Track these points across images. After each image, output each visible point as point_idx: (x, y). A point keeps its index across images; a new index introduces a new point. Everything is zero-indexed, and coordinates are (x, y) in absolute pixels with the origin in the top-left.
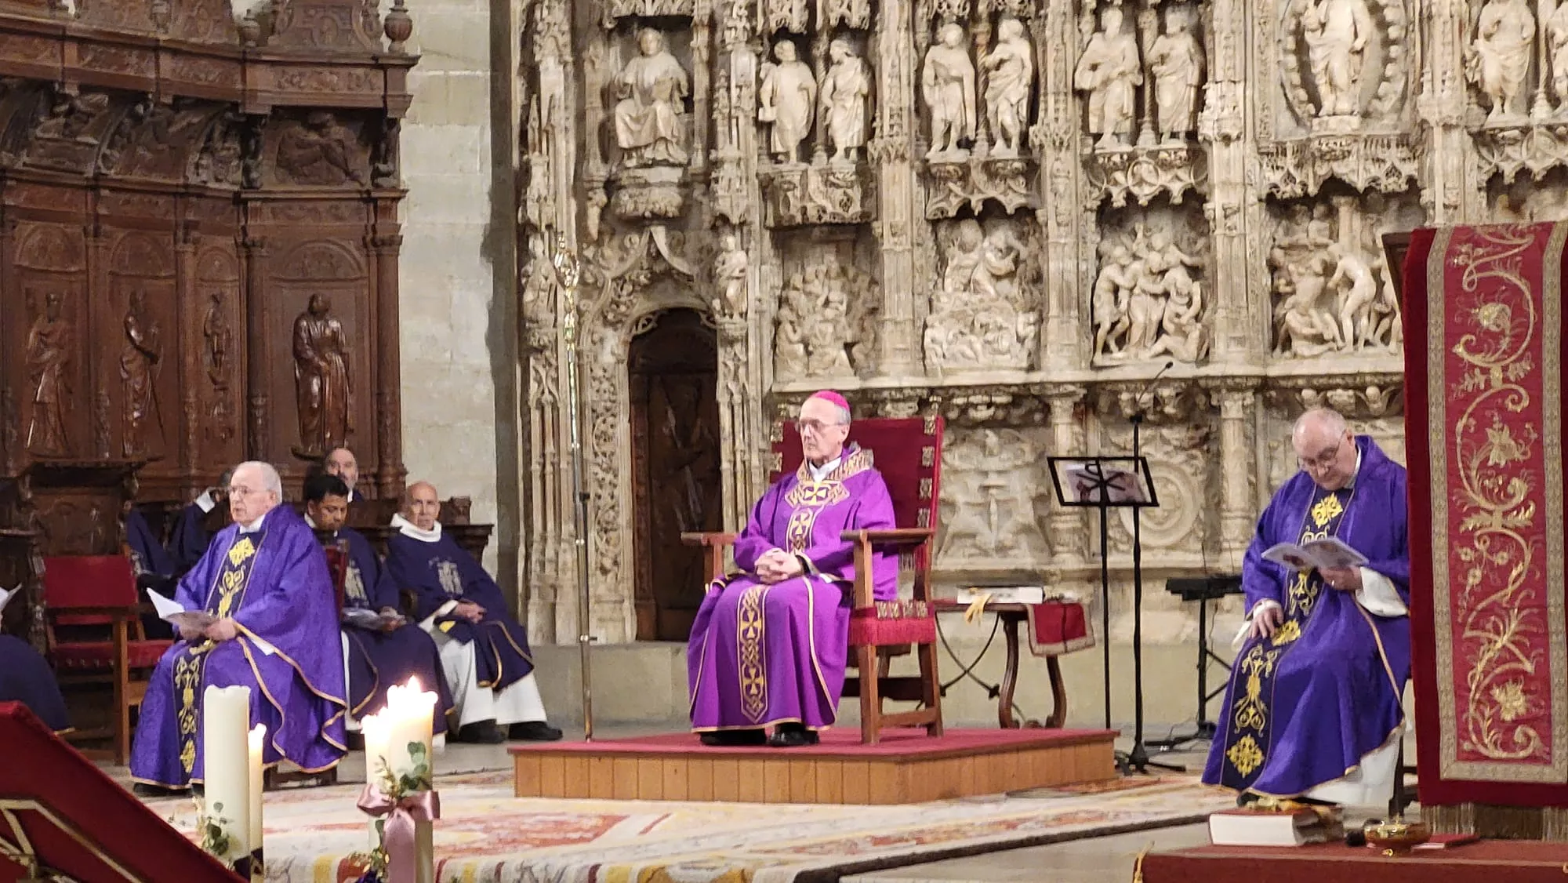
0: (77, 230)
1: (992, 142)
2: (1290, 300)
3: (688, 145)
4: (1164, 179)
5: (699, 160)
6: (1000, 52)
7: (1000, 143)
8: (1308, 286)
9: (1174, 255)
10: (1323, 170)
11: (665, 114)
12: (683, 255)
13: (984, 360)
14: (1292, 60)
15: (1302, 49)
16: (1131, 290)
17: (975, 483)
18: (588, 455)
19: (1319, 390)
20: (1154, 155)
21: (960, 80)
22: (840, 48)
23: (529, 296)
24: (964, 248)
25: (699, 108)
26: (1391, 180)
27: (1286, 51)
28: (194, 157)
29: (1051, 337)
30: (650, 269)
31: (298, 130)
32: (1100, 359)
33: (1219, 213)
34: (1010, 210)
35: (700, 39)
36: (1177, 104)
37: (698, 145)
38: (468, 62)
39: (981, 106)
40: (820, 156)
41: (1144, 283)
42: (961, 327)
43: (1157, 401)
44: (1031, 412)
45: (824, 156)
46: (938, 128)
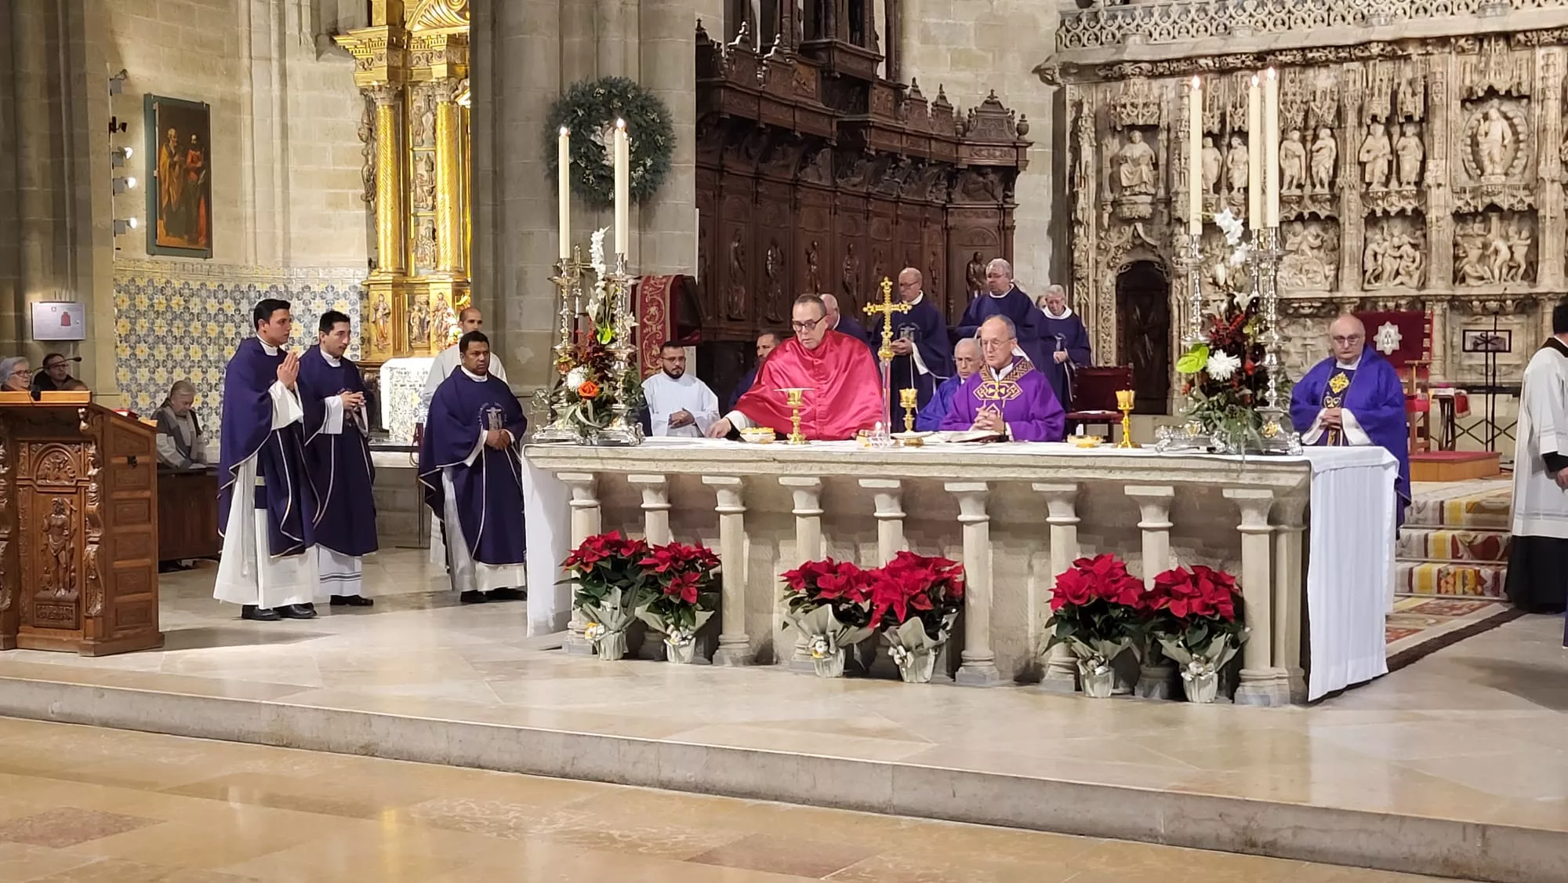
0: (889, 221)
1: (1314, 186)
2: (1465, 260)
3: (1155, 185)
4: (1403, 204)
5: (1162, 193)
6: (1319, 144)
7: (1318, 186)
8: (1474, 254)
9: (1406, 239)
10: (1487, 200)
11: (1146, 171)
12: (1151, 236)
13: (1308, 286)
14: (1469, 150)
15: (1475, 144)
16: (1383, 255)
17: (1299, 342)
18: (1100, 327)
19: (1481, 302)
20: (1397, 192)
21: (1299, 157)
22: (1236, 141)
23: (1076, 254)
24: (1295, 235)
25: (1162, 168)
26: (1520, 205)
27: (1466, 145)
28: (929, 189)
29: (1345, 276)
30: (1133, 243)
31: (974, 175)
32: (1366, 286)
33: (1434, 220)
34: (1322, 217)
35: (1163, 136)
36: (1412, 168)
37: (1161, 185)
38: (1044, 146)
39: (1309, 168)
40: (1224, 192)
41: (1390, 251)
42: (1294, 271)
43: (1398, 306)
44: (1330, 311)
45: (1226, 191)
46: (1287, 179)
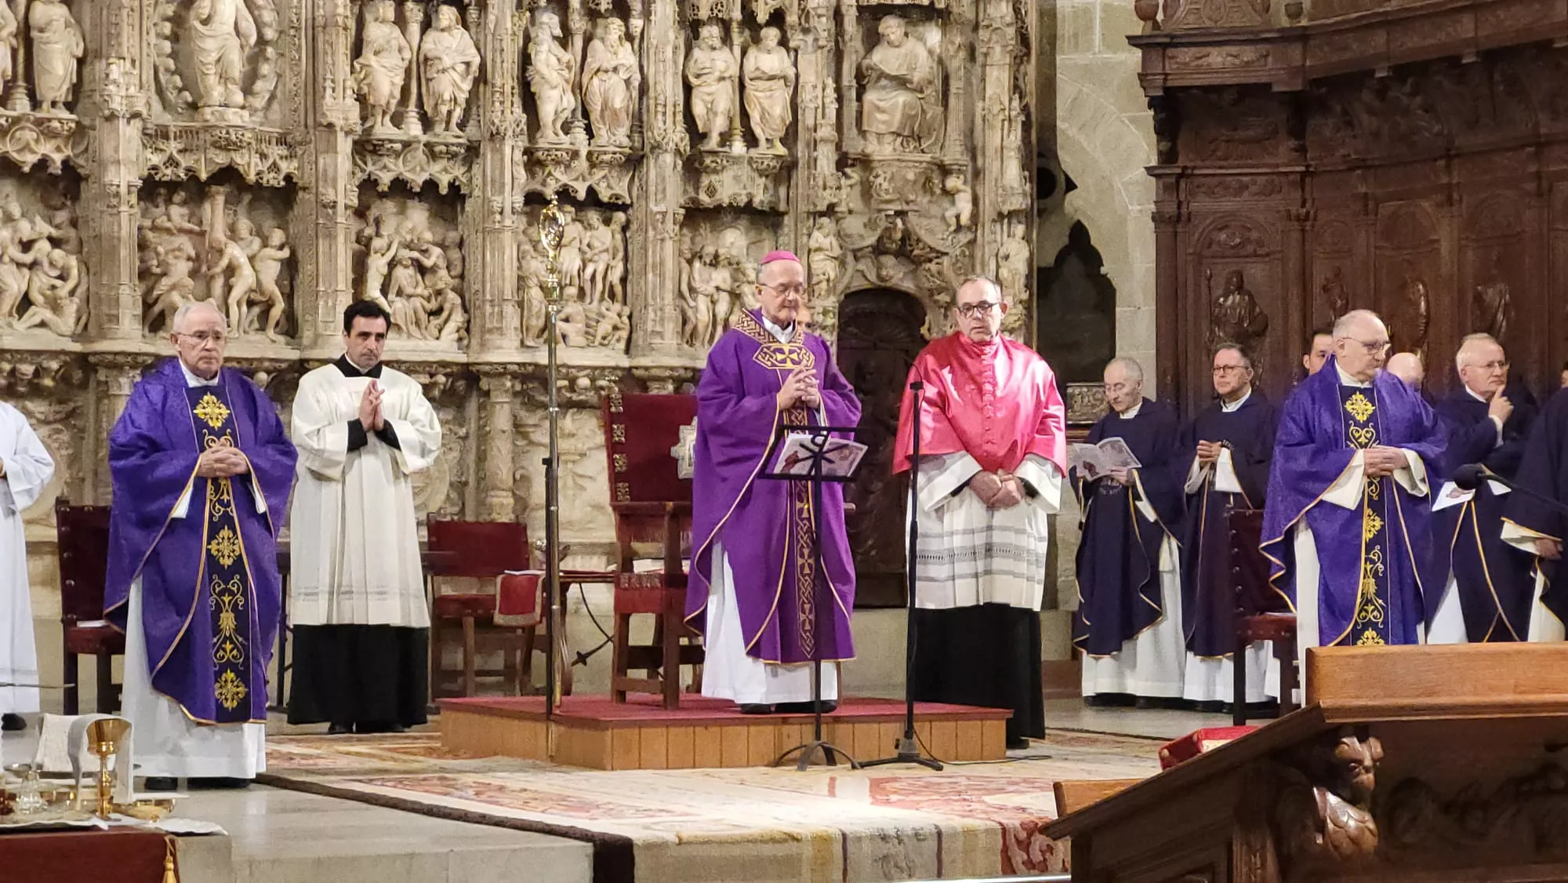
2: (165, 281)
4: (46, 148)
8: (181, 269)
14: (166, 46)
15: (181, 36)
20: (29, 120)
26: (272, 175)
27: (159, 36)
36: (60, 72)
43: (38, 373)
